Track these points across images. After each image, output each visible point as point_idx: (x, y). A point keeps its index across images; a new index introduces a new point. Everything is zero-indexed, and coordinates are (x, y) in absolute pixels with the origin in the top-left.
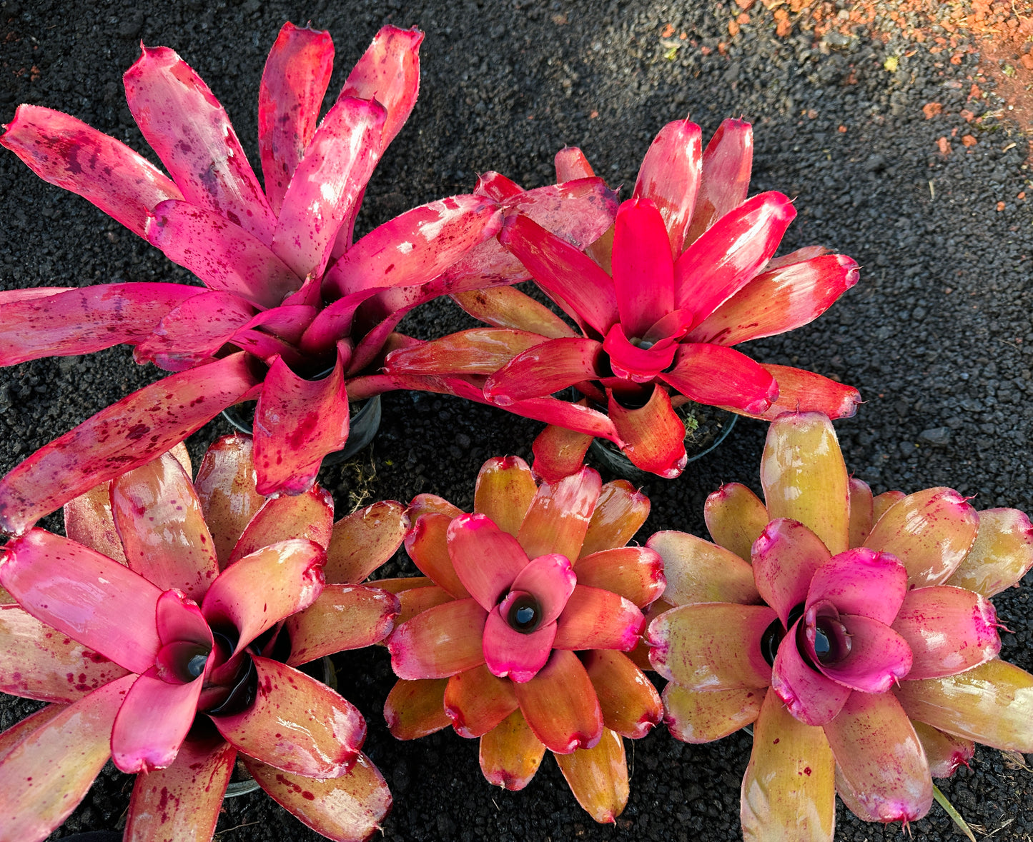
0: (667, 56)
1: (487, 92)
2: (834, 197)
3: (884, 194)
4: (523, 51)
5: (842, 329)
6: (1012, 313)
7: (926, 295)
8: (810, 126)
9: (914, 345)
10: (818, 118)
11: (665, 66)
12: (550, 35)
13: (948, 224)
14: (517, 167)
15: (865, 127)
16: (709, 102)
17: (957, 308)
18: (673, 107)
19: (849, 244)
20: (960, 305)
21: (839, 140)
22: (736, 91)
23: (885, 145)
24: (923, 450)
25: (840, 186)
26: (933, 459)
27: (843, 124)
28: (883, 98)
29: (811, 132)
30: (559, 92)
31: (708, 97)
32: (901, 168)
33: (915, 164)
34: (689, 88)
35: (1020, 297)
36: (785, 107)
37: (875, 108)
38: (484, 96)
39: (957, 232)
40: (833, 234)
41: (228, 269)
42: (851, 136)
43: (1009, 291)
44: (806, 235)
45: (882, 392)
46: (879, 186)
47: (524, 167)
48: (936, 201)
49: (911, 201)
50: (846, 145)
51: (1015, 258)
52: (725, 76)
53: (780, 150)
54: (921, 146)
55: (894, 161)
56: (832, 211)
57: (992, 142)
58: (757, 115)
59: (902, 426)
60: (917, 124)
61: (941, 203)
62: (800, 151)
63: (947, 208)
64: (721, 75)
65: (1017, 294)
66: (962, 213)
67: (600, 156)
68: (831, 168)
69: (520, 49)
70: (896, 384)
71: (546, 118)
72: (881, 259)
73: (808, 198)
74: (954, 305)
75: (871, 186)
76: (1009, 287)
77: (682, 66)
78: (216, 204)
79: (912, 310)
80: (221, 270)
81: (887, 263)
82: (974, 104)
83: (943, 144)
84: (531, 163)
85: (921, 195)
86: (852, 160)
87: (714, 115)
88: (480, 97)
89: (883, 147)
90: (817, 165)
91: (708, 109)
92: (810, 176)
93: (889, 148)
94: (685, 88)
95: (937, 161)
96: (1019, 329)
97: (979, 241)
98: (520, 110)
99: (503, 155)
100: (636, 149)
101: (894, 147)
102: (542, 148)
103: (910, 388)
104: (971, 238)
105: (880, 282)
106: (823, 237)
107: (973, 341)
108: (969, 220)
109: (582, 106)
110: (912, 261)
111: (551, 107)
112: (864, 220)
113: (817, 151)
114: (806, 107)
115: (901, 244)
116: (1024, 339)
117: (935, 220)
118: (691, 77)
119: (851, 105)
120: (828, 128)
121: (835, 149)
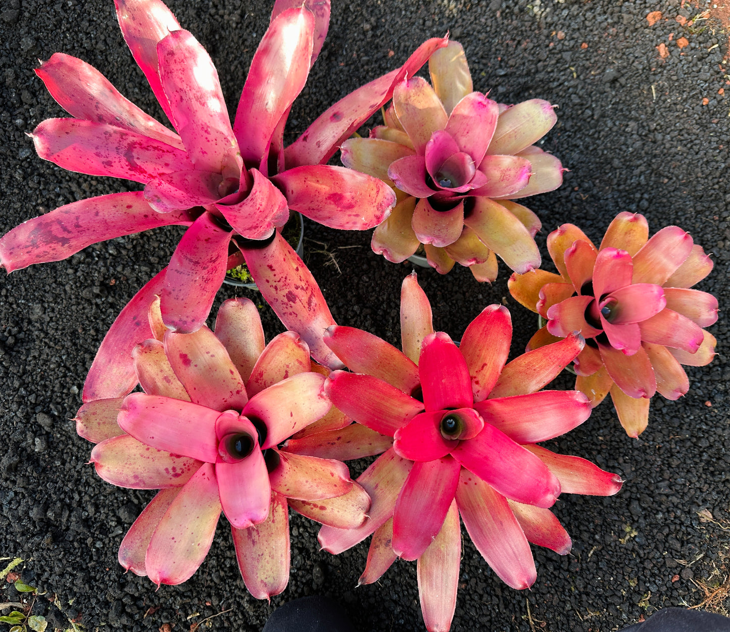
2: (580, 112)
3: (617, 103)
5: (589, 223)
6: (711, 196)
7: (650, 189)
8: (559, 47)
10: (565, 39)
13: (665, 122)
15: (602, 40)
16: (479, 32)
17: (672, 194)
19: (592, 151)
20: (674, 191)
21: (582, 56)
22: (499, 19)
23: (618, 56)
25: (585, 102)
27: (584, 42)
28: (616, 10)
29: (560, 52)
30: (362, 37)
31: (479, 28)
32: (630, 77)
33: (640, 71)
34: (464, 20)
35: (718, 183)
36: (539, 29)
37: (610, 21)
39: (673, 128)
42: (591, 50)
43: (710, 178)
46: (614, 97)
48: (657, 103)
49: (638, 105)
50: (587, 60)
51: (715, 149)
52: (491, 5)
53: (537, 71)
54: (644, 54)
55: (625, 71)
56: (579, 124)
57: (700, 43)
58: (518, 39)
60: (643, 33)
61: (661, 102)
62: (552, 71)
63: (665, 108)
64: (487, 6)
65: (716, 180)
66: (677, 111)
68: (577, 86)
71: (354, 63)
74: (669, 192)
75: (607, 97)
76: (710, 174)
79: (639, 202)
81: (620, 165)
82: (686, 8)
83: (662, 49)
85: (645, 98)
86: (593, 73)
87: (484, 44)
89: (616, 58)
90: (566, 84)
91: (479, 40)
92: (561, 93)
94: (460, 20)
95: (658, 66)
96: (716, 209)
97: (689, 134)
98: (333, 58)
101: (625, 57)
104: (683, 132)
105: (615, 181)
107: (683, 220)
108: (682, 116)
109: (381, 47)
110: (639, 162)
111: (357, 52)
112: (603, 130)
113: (566, 69)
114: (555, 29)
115: (631, 149)
116: (720, 217)
117: (656, 119)
118: (464, 9)
119: (590, 21)
120: (573, 47)
121: (579, 65)
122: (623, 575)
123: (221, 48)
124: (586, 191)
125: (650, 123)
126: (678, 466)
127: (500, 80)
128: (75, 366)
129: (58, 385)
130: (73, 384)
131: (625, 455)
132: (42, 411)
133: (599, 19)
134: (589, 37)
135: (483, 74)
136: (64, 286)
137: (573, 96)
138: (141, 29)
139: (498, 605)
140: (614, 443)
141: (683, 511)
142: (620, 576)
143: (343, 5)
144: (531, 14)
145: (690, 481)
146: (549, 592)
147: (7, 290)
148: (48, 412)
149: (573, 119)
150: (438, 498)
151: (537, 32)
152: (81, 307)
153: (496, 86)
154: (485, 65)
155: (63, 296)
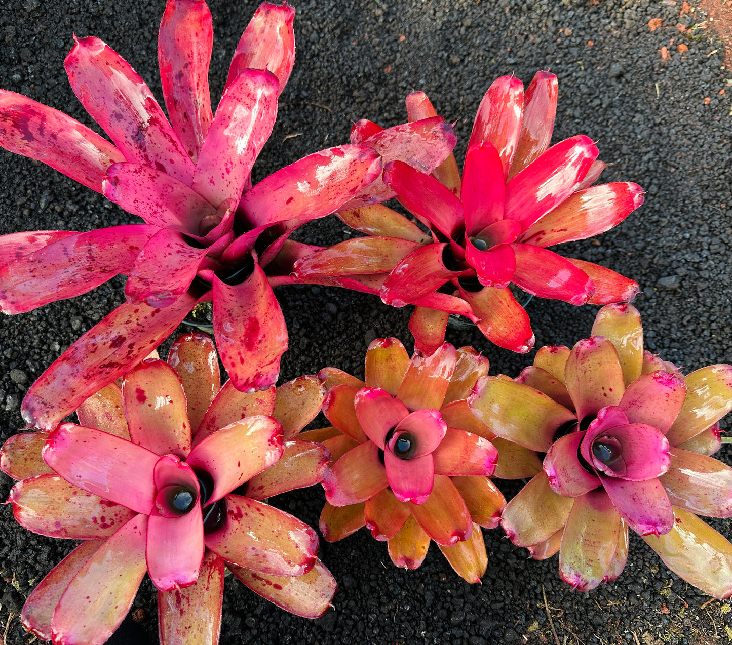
1: (318, 24)
2: (588, 101)
3: (624, 96)
6: (718, 185)
7: (658, 175)
8: (566, 42)
9: (650, 214)
10: (572, 36)
13: (670, 117)
14: (348, 85)
15: (607, 40)
16: (489, 25)
17: (679, 183)
18: (463, 30)
20: (681, 180)
21: (588, 52)
22: (508, 15)
23: (622, 55)
24: (660, 292)
25: (592, 92)
26: (667, 298)
27: (590, 39)
28: (618, 15)
29: (567, 47)
30: (373, 21)
31: (488, 21)
32: (635, 74)
33: (645, 70)
34: (473, 13)
35: (723, 173)
36: (546, 26)
37: (613, 24)
38: (316, 27)
39: (677, 123)
40: (588, 129)
41: (164, 208)
42: (597, 49)
43: (716, 168)
44: (568, 131)
45: (630, 252)
46: (621, 90)
47: (354, 86)
48: (661, 99)
49: (643, 100)
50: (593, 56)
51: (719, 142)
54: (648, 55)
55: (630, 68)
56: (587, 112)
57: (699, 49)
58: (526, 33)
59: (645, 275)
60: (645, 37)
61: (664, 99)
62: (560, 63)
63: (669, 104)
65: (721, 171)
66: (680, 108)
67: (410, 73)
68: (585, 77)
70: (639, 245)
71: (365, 43)
72: (625, 149)
73: (569, 102)
74: (676, 181)
75: (614, 90)
76: (715, 165)
78: (146, 157)
79: (648, 187)
80: (159, 210)
81: (629, 152)
82: (685, 18)
83: (664, 52)
84: (358, 82)
85: (649, 94)
86: (598, 68)
87: (494, 35)
88: (313, 28)
89: (620, 57)
90: (574, 74)
91: (489, 31)
92: (569, 83)
93: (625, 57)
94: (470, 13)
95: (661, 66)
96: (723, 198)
97: (693, 130)
98: (345, 37)
99: (337, 76)
100: (438, 67)
101: (629, 56)
102: (366, 70)
103: (649, 248)
104: (687, 127)
105: (624, 166)
107: (690, 207)
108: (685, 113)
109: (392, 32)
110: (647, 150)
111: (369, 33)
112: (611, 118)
113: (573, 63)
114: (562, 26)
115: (639, 137)
116: (727, 205)
117: (661, 114)
118: (474, 4)
119: (595, 22)
120: (580, 43)
121: (586, 60)
123: (232, 22)
125: (655, 117)
127: (510, 68)
128: (59, 320)
129: (37, 341)
130: (55, 340)
132: (17, 367)
133: (604, 22)
134: (594, 37)
135: (493, 61)
137: (582, 86)
142: (641, 563)
144: (538, 12)
148: (25, 368)
151: (544, 29)
154: (495, 53)
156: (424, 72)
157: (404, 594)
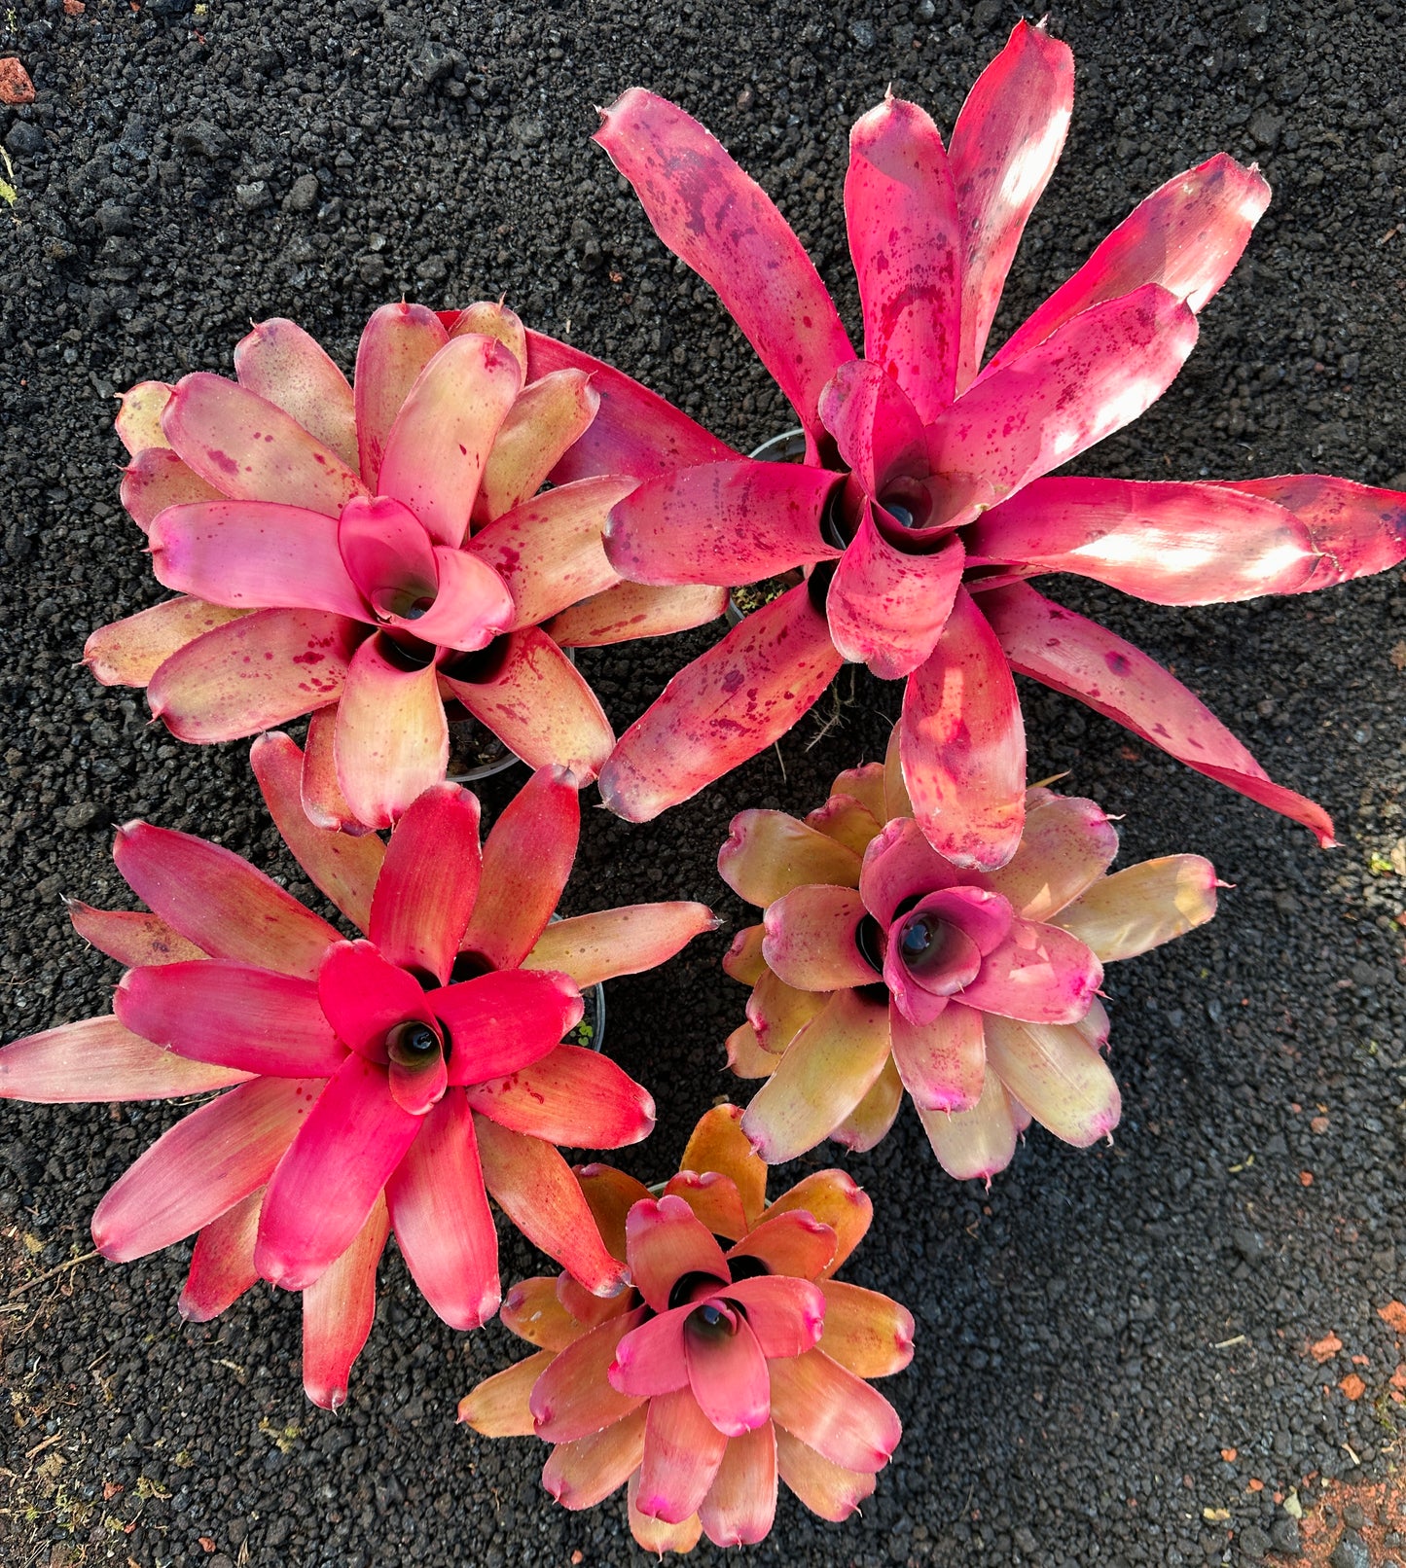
0: (1375, 856)
2: (1155, 1192)
3: (1190, 1268)
4: (1310, 616)
5: (918, 1249)
6: (1022, 1497)
7: (1014, 1364)
8: (1294, 1125)
10: (1313, 1135)
11: (1354, 859)
12: (1355, 650)
13: (1170, 1375)
15: (1326, 1214)
16: (1297, 948)
17: (1013, 1415)
18: (1265, 894)
19: (1076, 1231)
20: (1021, 1417)
21: (1283, 1177)
22: (1334, 987)
25: (1178, 1199)
27: (1315, 1177)
29: (1284, 1129)
30: (1243, 700)
31: (1307, 946)
32: (1253, 1286)
33: (1270, 1307)
34: (1320, 911)
35: (1052, 1508)
36: (1326, 1075)
37: (1373, 1223)
39: (1159, 1394)
42: (1299, 1194)
43: (1061, 1489)
46: (1203, 1259)
48: (1208, 1352)
49: (1196, 1313)
50: (1277, 1189)
51: (1126, 1490)
52: (1361, 963)
53: (1232, 1087)
54: (1311, 1308)
55: (1266, 1274)
56: (1128, 1194)
57: (1357, 1424)
58: (1298, 1034)
60: (1359, 1298)
61: (1211, 1360)
62: (1237, 1120)
63: (1201, 1371)
64: (1358, 956)
65: (1056, 1502)
66: (1197, 1398)
68: (1211, 1177)
69: (1311, 609)
73: (1146, 1152)
74: (1016, 1408)
75: (1199, 1244)
76: (1069, 1488)
77: (1362, 887)
79: (982, 1348)
81: (1055, 1296)
83: (1329, 1346)
85: (1215, 1326)
86: (1250, 1205)
87: (1272, 963)
89: (1292, 1250)
90: (1213, 1153)
91: (1280, 952)
92: (1190, 1145)
94: (1317, 904)
95: (1290, 1342)
96: (995, 1512)
97: (1150, 1430)
98: (1184, 648)
101: (1297, 1268)
104: (1152, 1417)
105: (1018, 1290)
106: (1080, 1188)
107: (962, 1446)
108: (1188, 1410)
110: (1065, 1333)
112: (1124, 1247)
113: (1246, 1147)
114: (1332, 1111)
115: (1091, 1312)
116: (979, 1522)
117: (1172, 1356)
118: (1343, 908)
119: (1365, 1181)
120: (1299, 1155)
121: (1261, 1174)
122: (196, 1437)
124: (986, 1231)
125: (1160, 1344)
126: (436, 1513)
127: (1197, 1012)
128: (427, 233)
129: (380, 206)
130: (389, 237)
131: (440, 1402)
132: (321, 185)
133: (1374, 1201)
134: (1328, 1185)
135: (1205, 973)
136: (591, 176)
137: (1188, 1172)
138: (1173, 226)
139: (88, 1191)
140: (460, 1374)
141: (347, 1538)
142: (191, 1430)
143: (1305, 648)
144: (1358, 1052)
145: (412, 1542)
146: (134, 1291)
147: (561, 59)
148: (321, 196)
149: (1138, 1180)
150: (255, 1043)
151: (1321, 1072)
152: (552, 220)
153: (1183, 1006)
154: (1225, 973)
155: (569, 178)
156: (1140, 830)
157: (45, 991)
